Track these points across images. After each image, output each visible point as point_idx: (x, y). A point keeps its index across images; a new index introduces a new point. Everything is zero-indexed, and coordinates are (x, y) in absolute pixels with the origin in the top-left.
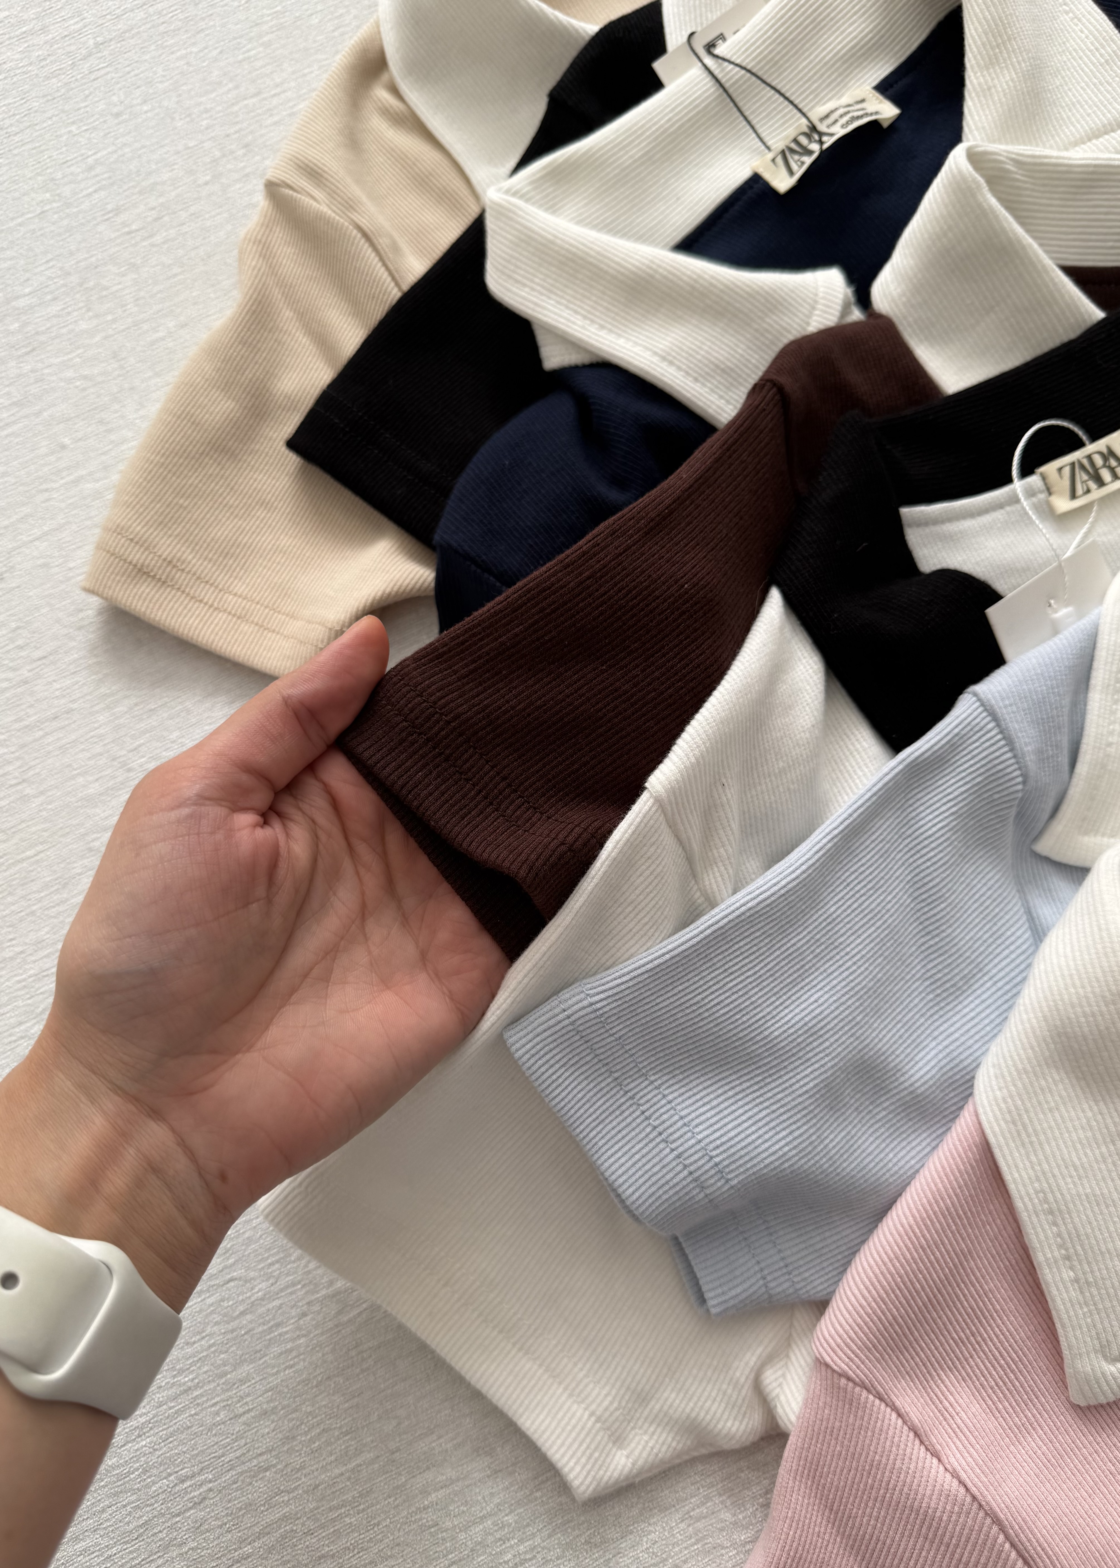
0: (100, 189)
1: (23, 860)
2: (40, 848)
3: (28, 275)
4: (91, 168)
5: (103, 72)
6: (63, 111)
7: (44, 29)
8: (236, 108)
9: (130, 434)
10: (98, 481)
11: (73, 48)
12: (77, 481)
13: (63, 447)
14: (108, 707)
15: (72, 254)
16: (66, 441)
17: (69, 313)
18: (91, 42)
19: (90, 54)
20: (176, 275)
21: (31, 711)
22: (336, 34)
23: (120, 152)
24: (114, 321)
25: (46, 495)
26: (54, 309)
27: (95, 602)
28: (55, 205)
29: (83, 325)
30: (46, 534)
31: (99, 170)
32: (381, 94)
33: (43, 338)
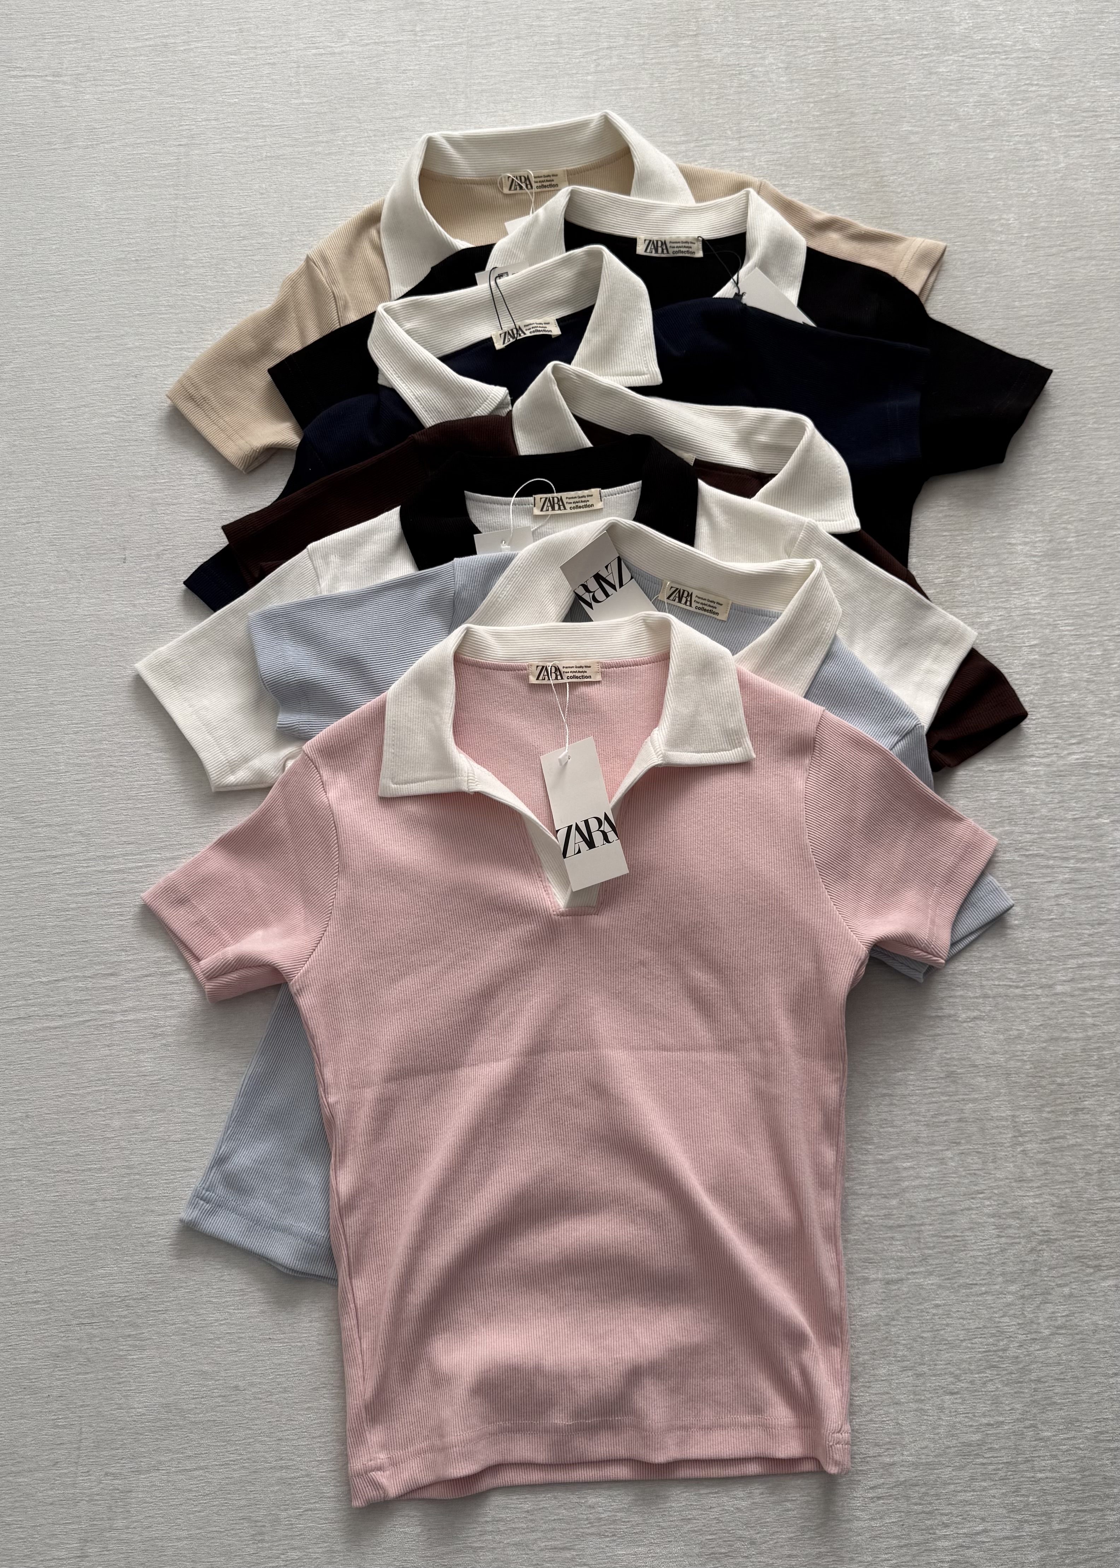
0: (241, 225)
1: (102, 489)
2: (110, 487)
3: (196, 251)
4: (240, 214)
5: (264, 170)
6: (240, 182)
7: (246, 139)
8: (312, 212)
9: (210, 338)
10: (189, 352)
11: (256, 153)
12: (182, 349)
13: (182, 332)
14: (158, 445)
15: (218, 249)
16: (184, 330)
17: (206, 276)
18: (265, 154)
19: (262, 160)
20: (256, 277)
21: (127, 434)
22: (369, 194)
23: (256, 212)
24: (224, 287)
25: (167, 350)
26: (202, 270)
27: (169, 402)
28: (220, 224)
29: (210, 283)
30: (161, 366)
31: (244, 215)
32: (373, 232)
33: (191, 282)
